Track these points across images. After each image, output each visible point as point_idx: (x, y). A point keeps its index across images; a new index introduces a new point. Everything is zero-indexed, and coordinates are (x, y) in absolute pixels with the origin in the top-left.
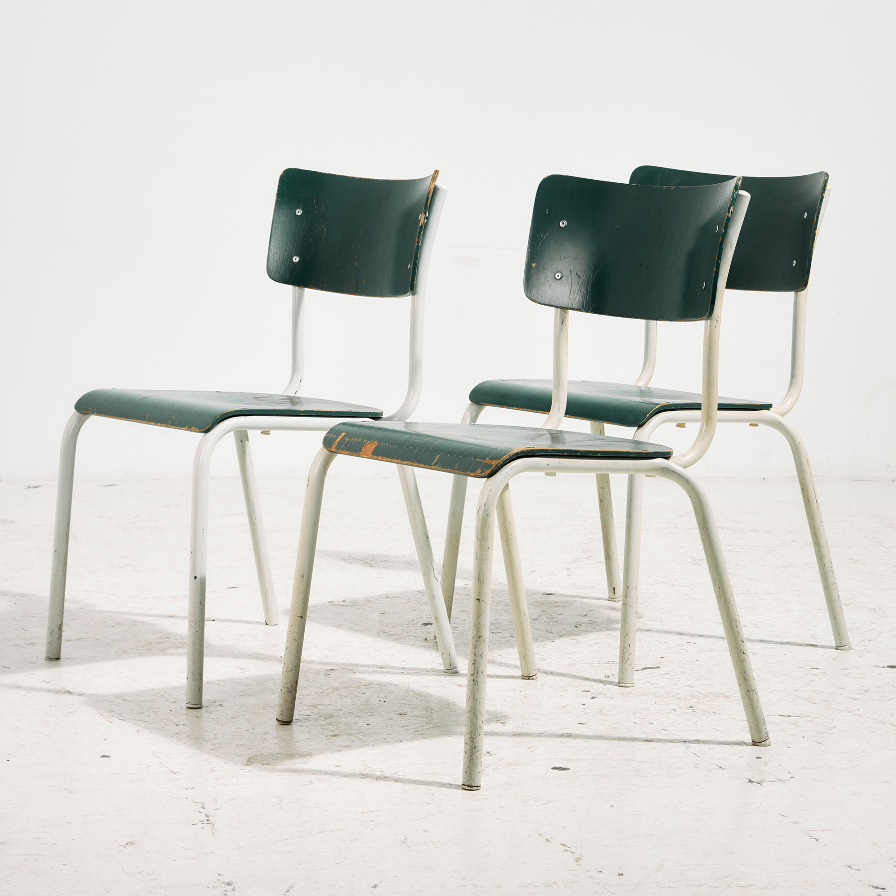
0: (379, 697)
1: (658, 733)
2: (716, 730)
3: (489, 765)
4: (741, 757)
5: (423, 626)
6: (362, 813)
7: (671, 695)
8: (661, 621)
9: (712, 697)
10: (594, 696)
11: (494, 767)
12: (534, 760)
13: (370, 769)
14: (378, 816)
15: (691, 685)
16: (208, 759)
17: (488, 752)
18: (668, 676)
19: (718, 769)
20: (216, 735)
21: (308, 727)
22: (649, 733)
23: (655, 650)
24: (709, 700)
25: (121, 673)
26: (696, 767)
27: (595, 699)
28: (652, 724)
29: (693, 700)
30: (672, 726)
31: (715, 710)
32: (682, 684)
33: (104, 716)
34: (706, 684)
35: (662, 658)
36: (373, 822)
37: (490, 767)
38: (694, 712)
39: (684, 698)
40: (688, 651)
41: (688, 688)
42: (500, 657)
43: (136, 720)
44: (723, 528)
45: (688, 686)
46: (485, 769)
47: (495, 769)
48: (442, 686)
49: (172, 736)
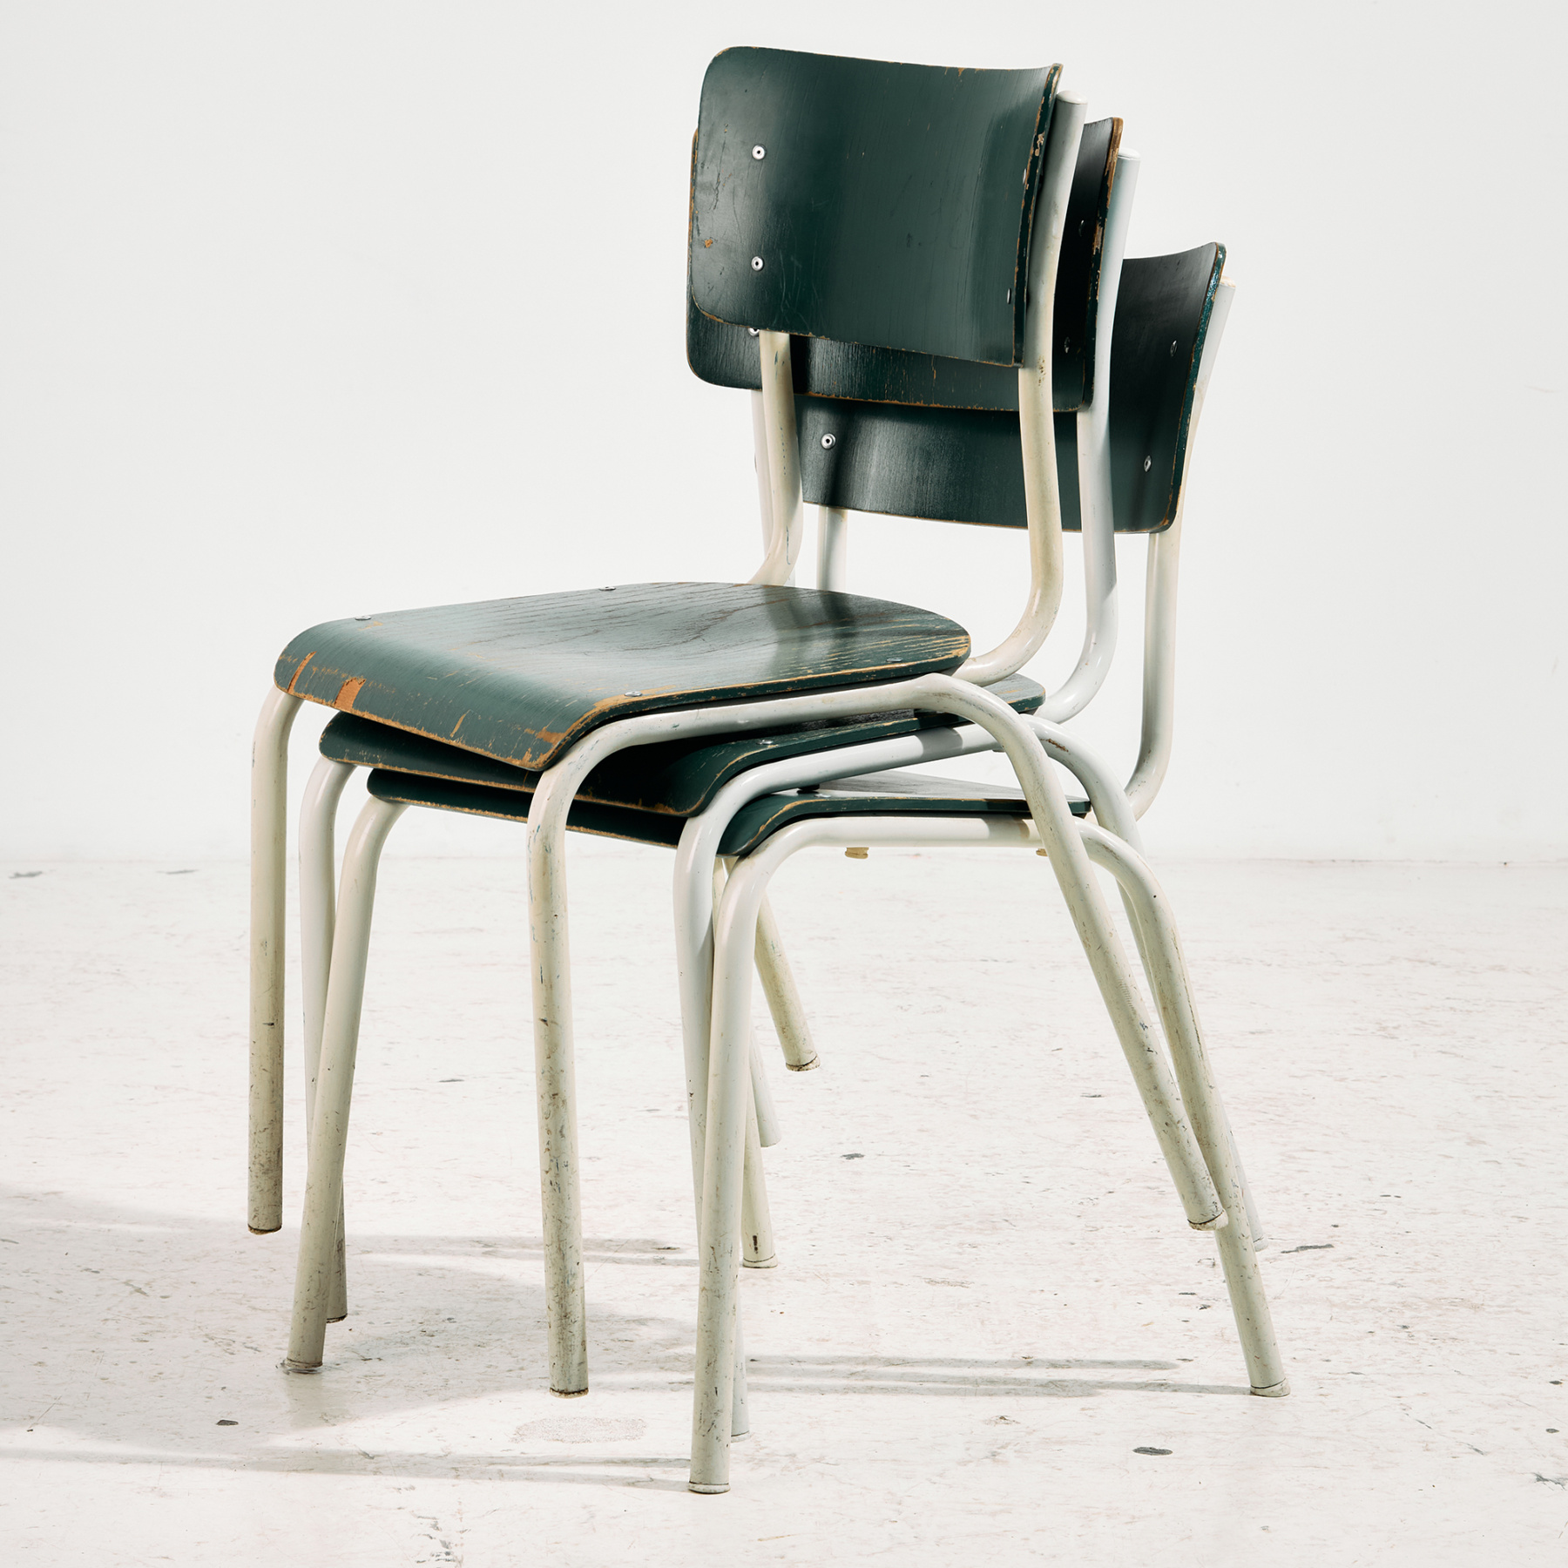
0: (770, 1305)
1: (1343, 1379)
2: (1459, 1373)
3: (1008, 1444)
4: (1516, 1429)
5: (844, 1159)
6: (760, 1540)
7: (1361, 1302)
8: (1327, 1152)
9: (1444, 1307)
10: (1205, 1303)
11: (1017, 1448)
12: (1096, 1434)
13: (766, 1451)
14: (793, 1546)
15: (1400, 1282)
16: (436, 1429)
17: (1002, 1418)
18: (1350, 1264)
19: (1470, 1453)
20: (447, 1380)
21: (631, 1364)
22: (1324, 1379)
23: (1320, 1210)
24: (1439, 1312)
25: (241, 1253)
26: (1427, 1450)
27: (1208, 1309)
28: (1327, 1361)
29: (1408, 1313)
30: (1369, 1365)
31: (1453, 1334)
32: (1382, 1279)
33: (216, 1341)
34: (1430, 1281)
35: (1335, 1226)
36: (782, 1557)
37: (1009, 1447)
38: (1411, 1336)
39: (1387, 1310)
40: (1385, 1213)
41: (1394, 1288)
42: (1007, 1223)
43: (281, 1349)
44: (1433, 964)
45: (1394, 1284)
46: (999, 1451)
47: (1020, 1452)
48: (896, 1283)
49: (358, 1382)
